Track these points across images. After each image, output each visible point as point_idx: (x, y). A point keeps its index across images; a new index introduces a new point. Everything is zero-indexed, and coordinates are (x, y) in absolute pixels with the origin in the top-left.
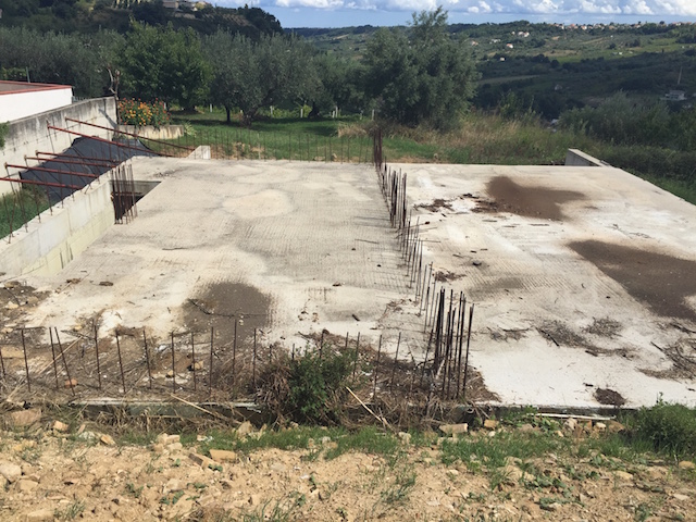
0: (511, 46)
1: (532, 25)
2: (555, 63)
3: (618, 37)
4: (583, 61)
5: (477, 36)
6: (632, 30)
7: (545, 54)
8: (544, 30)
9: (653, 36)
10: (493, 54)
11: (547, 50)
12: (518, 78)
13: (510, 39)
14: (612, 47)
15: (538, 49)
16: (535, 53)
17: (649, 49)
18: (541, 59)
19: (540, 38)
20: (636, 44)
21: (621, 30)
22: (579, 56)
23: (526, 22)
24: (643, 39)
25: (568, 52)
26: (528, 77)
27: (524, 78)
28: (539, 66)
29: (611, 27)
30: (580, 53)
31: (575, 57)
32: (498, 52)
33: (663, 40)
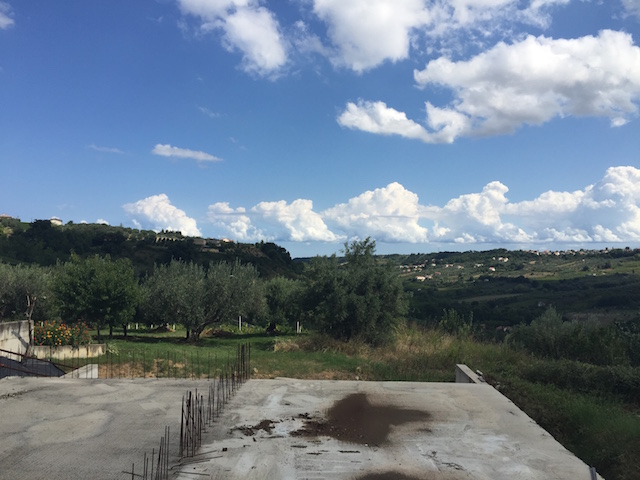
0: (494, 270)
1: (509, 252)
2: (535, 283)
3: (589, 261)
4: (561, 281)
5: (462, 262)
6: (601, 255)
7: (525, 276)
8: (521, 256)
9: (621, 259)
10: (478, 276)
11: (527, 272)
12: (504, 296)
13: (492, 264)
14: (586, 269)
15: (518, 272)
16: (515, 274)
17: (620, 270)
18: (521, 280)
19: (518, 262)
20: (607, 266)
21: (591, 255)
22: (556, 277)
23: (504, 250)
24: (613, 262)
25: (545, 274)
26: (513, 295)
27: (508, 296)
28: (521, 286)
29: (582, 253)
30: (556, 274)
31: (552, 278)
32: (482, 274)
33: (631, 263)
